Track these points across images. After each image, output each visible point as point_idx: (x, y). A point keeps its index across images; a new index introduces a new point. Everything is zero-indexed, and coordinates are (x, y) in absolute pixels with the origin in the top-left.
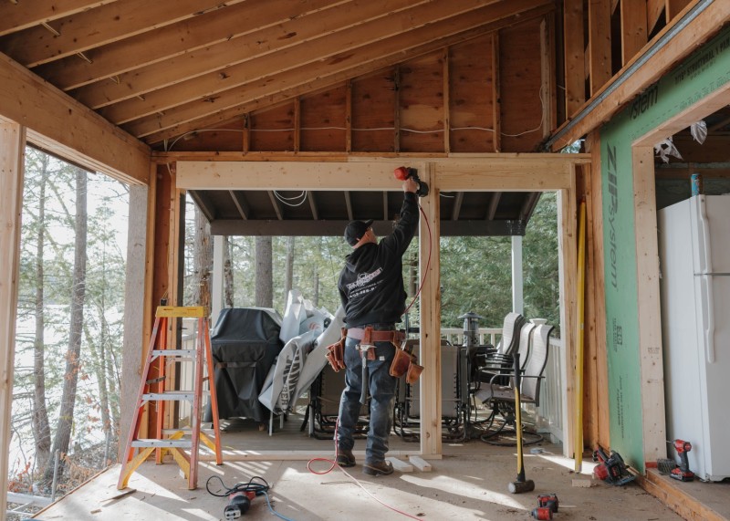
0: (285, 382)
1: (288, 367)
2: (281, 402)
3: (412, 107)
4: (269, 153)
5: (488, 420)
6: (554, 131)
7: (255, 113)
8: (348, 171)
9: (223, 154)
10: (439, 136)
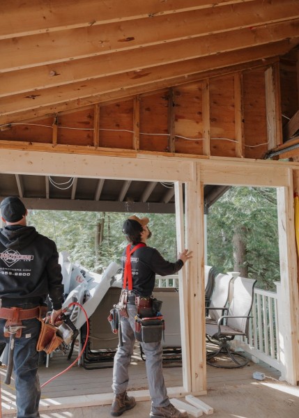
3: (179, 120)
4: (75, 147)
6: (279, 145)
7: (62, 114)
8: (136, 165)
9: (36, 144)
10: (200, 143)
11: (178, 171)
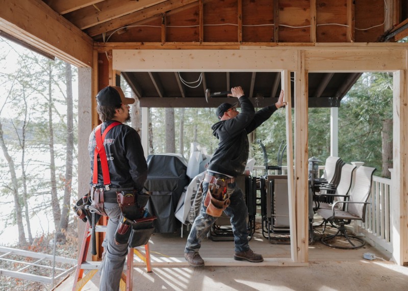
0: (192, 205)
1: (194, 195)
2: (189, 218)
3: (286, 9)
4: (181, 44)
5: (321, 225)
7: (170, 13)
8: (240, 57)
9: (147, 44)
10: (307, 30)
11: (282, 60)
